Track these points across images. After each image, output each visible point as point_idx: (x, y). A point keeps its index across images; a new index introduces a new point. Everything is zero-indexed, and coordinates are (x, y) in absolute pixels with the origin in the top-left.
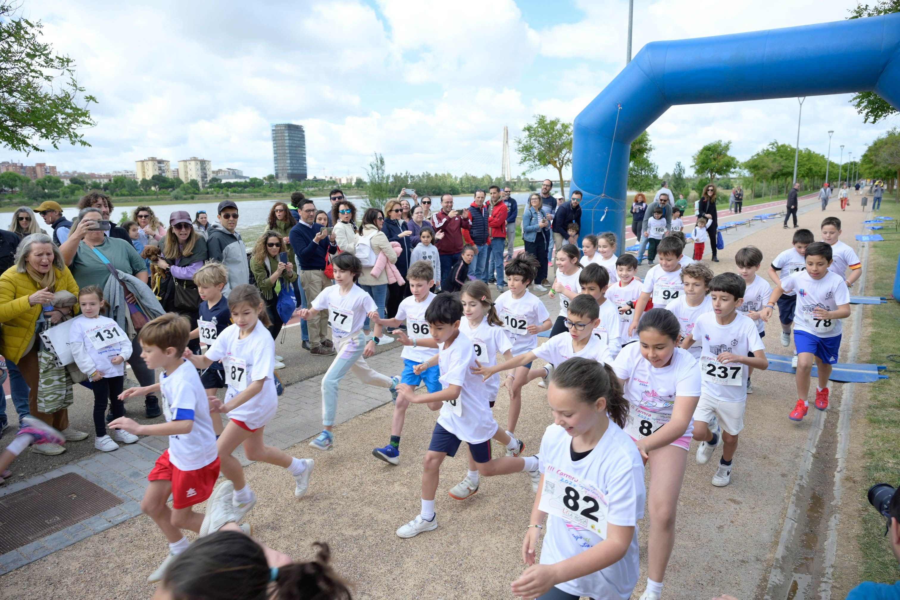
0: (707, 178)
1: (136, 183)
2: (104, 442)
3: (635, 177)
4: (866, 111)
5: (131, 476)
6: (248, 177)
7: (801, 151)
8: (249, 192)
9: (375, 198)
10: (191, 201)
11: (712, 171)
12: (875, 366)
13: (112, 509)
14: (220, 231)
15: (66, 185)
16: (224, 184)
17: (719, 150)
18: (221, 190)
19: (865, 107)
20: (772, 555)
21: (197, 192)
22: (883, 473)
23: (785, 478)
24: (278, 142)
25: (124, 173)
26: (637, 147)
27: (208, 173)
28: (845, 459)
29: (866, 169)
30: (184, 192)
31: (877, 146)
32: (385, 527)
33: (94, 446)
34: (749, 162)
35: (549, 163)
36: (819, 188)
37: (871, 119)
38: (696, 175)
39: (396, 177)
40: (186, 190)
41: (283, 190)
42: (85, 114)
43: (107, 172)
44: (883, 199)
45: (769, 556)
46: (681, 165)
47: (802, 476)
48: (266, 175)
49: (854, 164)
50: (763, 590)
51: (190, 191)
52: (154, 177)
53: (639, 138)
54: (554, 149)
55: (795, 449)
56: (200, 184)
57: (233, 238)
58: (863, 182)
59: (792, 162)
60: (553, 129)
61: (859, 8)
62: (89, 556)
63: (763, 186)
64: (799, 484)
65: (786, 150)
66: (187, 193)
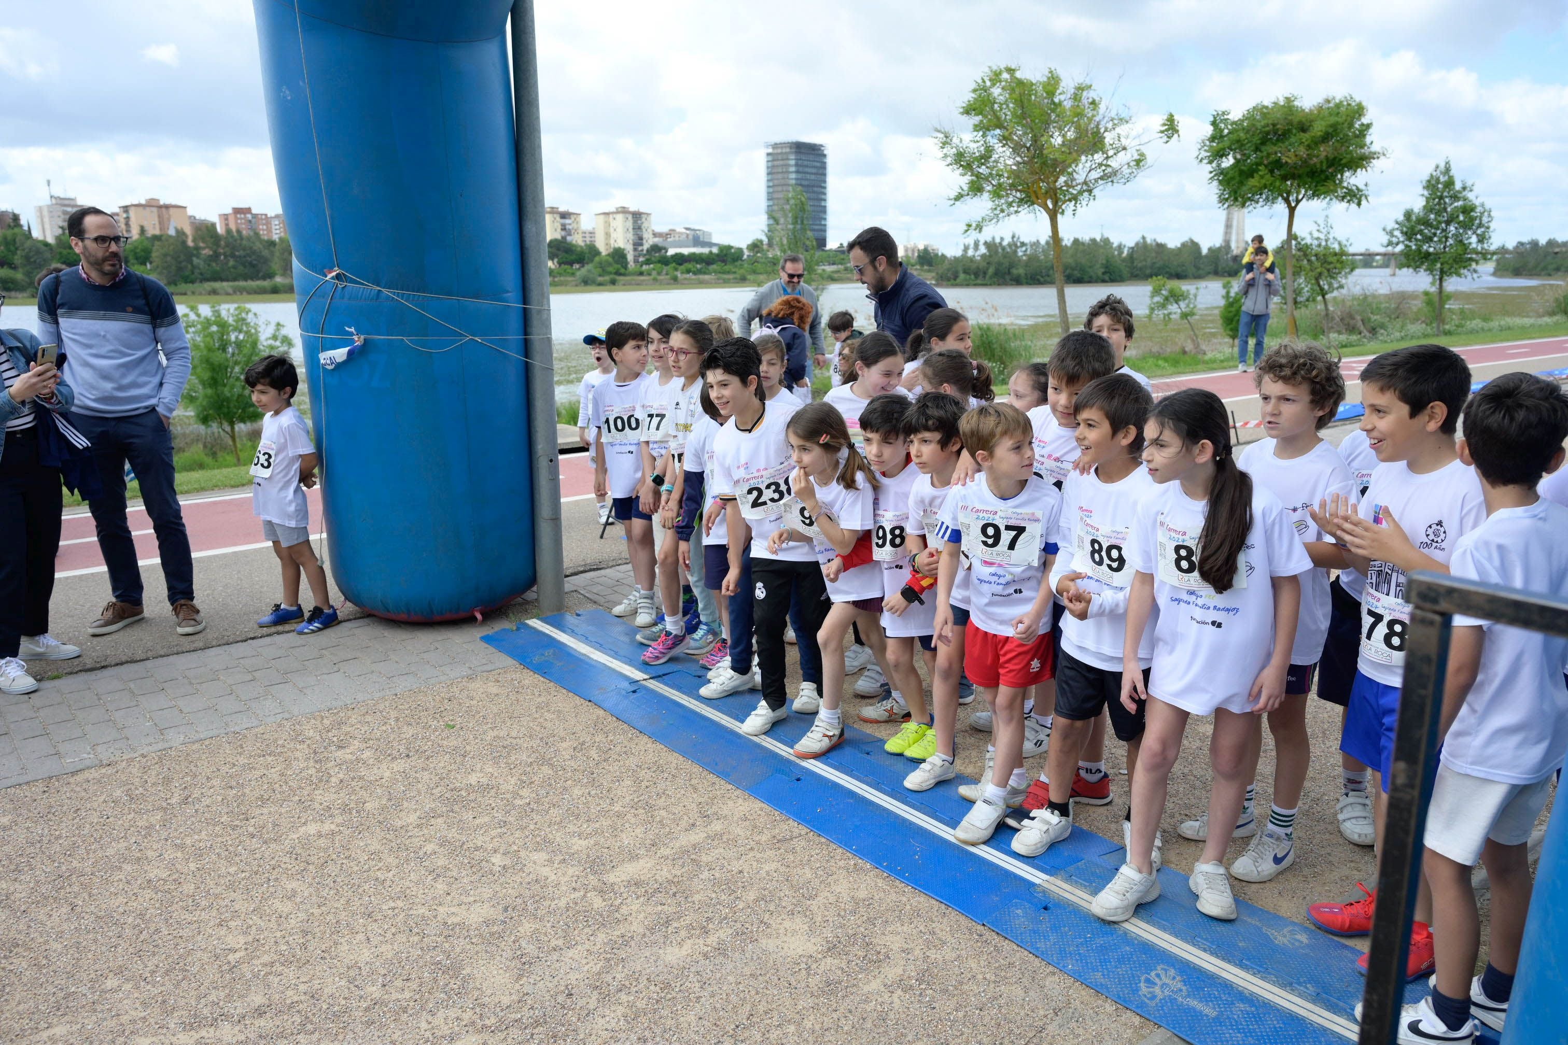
8: (715, 272)
10: (613, 287)
16: (672, 256)
18: (665, 268)
21: (622, 271)
24: (775, 176)
27: (645, 236)
30: (599, 270)
40: (603, 268)
48: (749, 240)
51: (611, 269)
52: (550, 244)
56: (630, 257)
66: (604, 272)
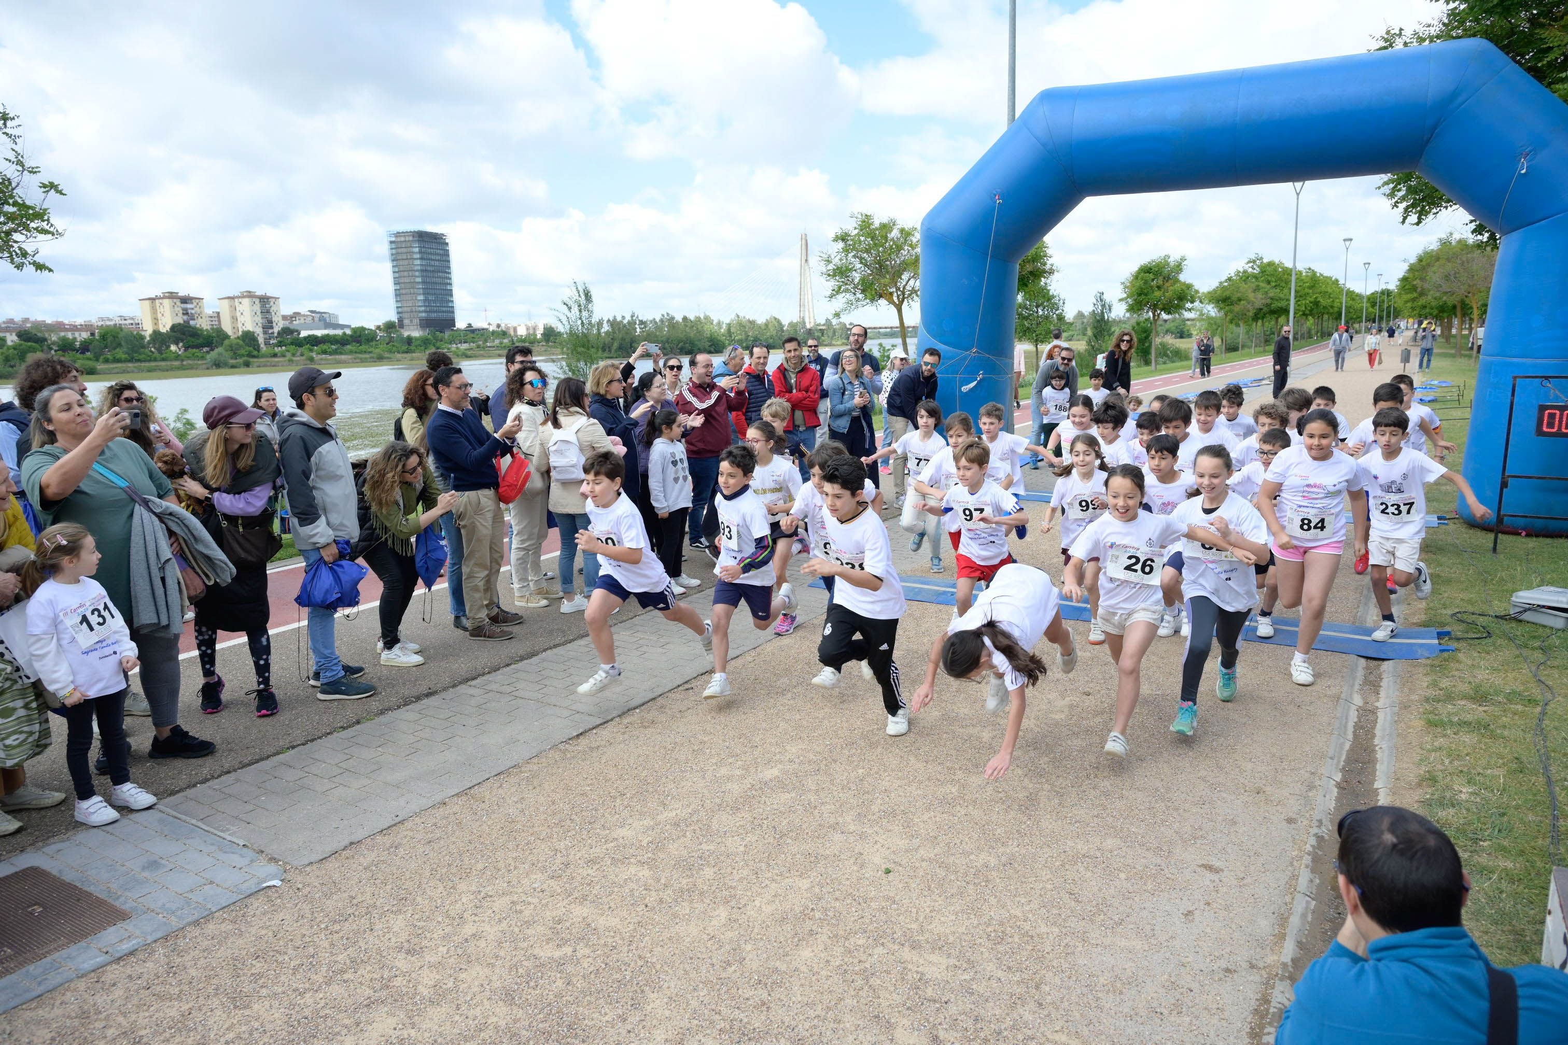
0: (1148, 320)
1: (142, 338)
2: (91, 810)
3: (1026, 318)
4: (1404, 204)
5: (144, 868)
6: (348, 326)
7: (1301, 272)
8: (351, 352)
9: (578, 360)
10: (246, 369)
11: (1154, 307)
12: (1434, 631)
13: (111, 929)
14: (303, 424)
15: (9, 343)
16: (305, 338)
17: (1166, 271)
18: (300, 350)
19: (1403, 199)
20: (1276, 958)
21: (255, 353)
22: (1452, 811)
23: (1293, 825)
24: (401, 263)
25: (118, 321)
26: (1029, 267)
27: (275, 319)
28: (1390, 789)
29: (1406, 302)
30: (231, 353)
31: (1424, 263)
32: (610, 940)
33: (73, 816)
34: (1215, 291)
35: (881, 296)
36: (1330, 335)
37: (1413, 218)
38: (1128, 315)
39: (613, 323)
40: (234, 350)
41: (412, 348)
42: (40, 215)
43: (87, 319)
44: (1435, 351)
45: (1271, 959)
46: (1105, 297)
47: (1320, 821)
48: (381, 322)
49: (1387, 293)
50: (1262, 1017)
51: (242, 352)
52: (174, 328)
53: (1031, 252)
54: (887, 272)
55: (1307, 775)
56: (261, 340)
57: (326, 434)
58: (1403, 324)
59: (1286, 291)
60: (886, 237)
61: (1388, 32)
62: (69, 1017)
63: (1240, 331)
64: (1316, 835)
65: (1276, 270)
66: (236, 356)
